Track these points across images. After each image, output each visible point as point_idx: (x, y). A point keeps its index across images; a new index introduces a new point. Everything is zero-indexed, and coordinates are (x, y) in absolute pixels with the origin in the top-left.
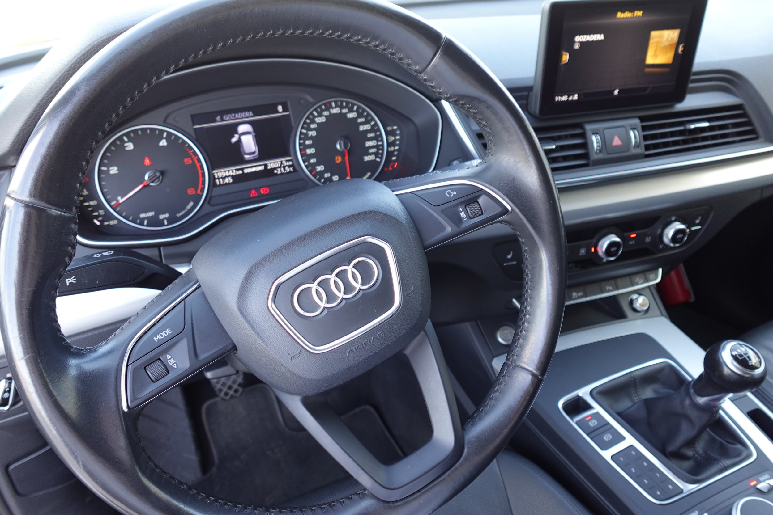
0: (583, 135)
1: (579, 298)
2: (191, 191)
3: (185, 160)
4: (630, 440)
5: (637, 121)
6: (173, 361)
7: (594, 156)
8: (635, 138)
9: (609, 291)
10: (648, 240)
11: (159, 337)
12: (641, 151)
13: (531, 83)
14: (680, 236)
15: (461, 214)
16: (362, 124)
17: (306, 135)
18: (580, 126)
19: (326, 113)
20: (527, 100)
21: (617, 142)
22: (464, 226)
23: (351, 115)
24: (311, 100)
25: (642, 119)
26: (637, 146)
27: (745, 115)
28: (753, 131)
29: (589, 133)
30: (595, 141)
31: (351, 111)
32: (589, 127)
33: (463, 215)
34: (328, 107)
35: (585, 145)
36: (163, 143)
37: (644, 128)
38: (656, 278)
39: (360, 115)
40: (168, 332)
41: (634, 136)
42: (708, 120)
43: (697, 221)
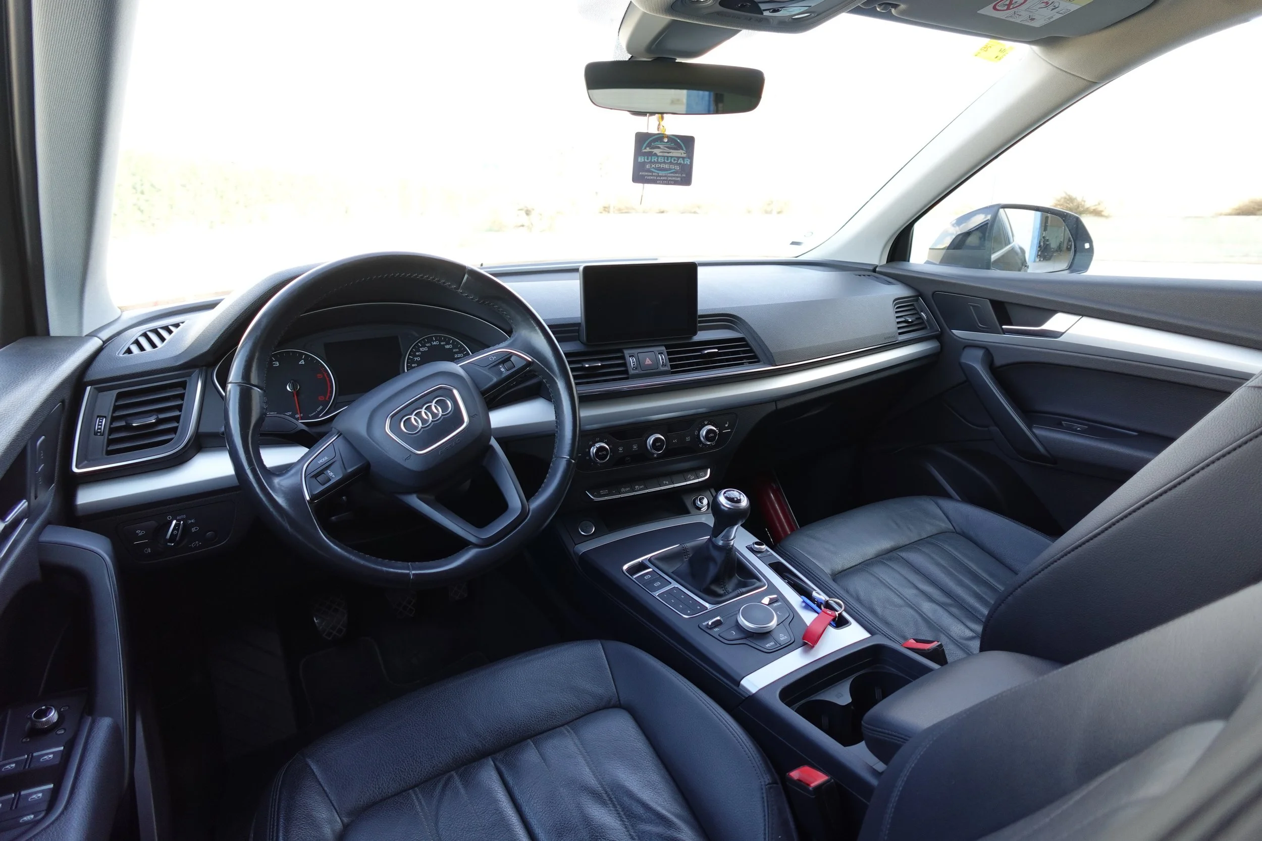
0: (623, 358)
1: (640, 490)
2: (321, 398)
3: (318, 375)
4: (675, 584)
5: (663, 348)
6: (332, 473)
7: (631, 372)
8: (662, 359)
9: (666, 485)
10: (688, 439)
11: (321, 461)
12: (668, 368)
13: (580, 321)
14: (712, 435)
15: (501, 369)
16: (457, 353)
17: (412, 360)
18: (621, 351)
19: (427, 345)
20: (578, 333)
21: (648, 362)
22: (503, 376)
23: (447, 347)
24: (417, 335)
25: (667, 347)
26: (664, 365)
27: (747, 345)
28: (755, 357)
29: (627, 356)
30: (632, 361)
31: (448, 343)
32: (627, 353)
33: (502, 370)
34: (430, 340)
35: (624, 365)
36: (302, 362)
37: (669, 354)
38: (706, 475)
39: (455, 347)
40: (326, 458)
41: (662, 358)
42: (719, 348)
43: (726, 425)
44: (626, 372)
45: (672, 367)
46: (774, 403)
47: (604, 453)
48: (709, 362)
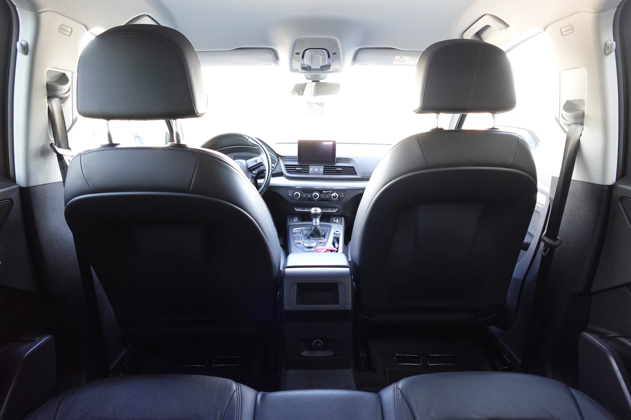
7: (310, 173)
10: (328, 196)
13: (296, 156)
14: (335, 196)
18: (308, 166)
20: (295, 159)
26: (322, 172)
27: (354, 169)
28: (356, 173)
29: (310, 168)
32: (310, 166)
37: (325, 168)
41: (321, 170)
42: (342, 169)
43: (342, 194)
44: (308, 172)
46: (363, 190)
47: (298, 195)
48: (339, 173)
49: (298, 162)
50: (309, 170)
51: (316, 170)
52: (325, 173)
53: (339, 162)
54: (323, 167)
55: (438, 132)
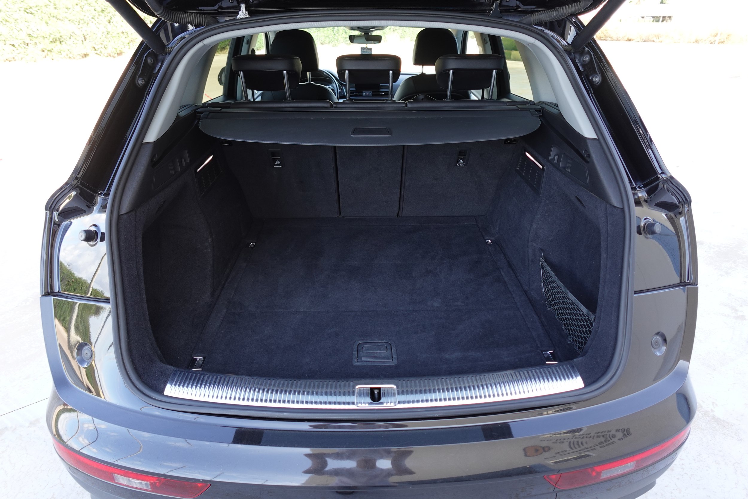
44: (362, 96)
45: (372, 96)
49: (355, 88)
50: (362, 94)
51: (367, 94)
52: (373, 96)
53: (382, 89)
54: (372, 92)
55: (423, 75)
